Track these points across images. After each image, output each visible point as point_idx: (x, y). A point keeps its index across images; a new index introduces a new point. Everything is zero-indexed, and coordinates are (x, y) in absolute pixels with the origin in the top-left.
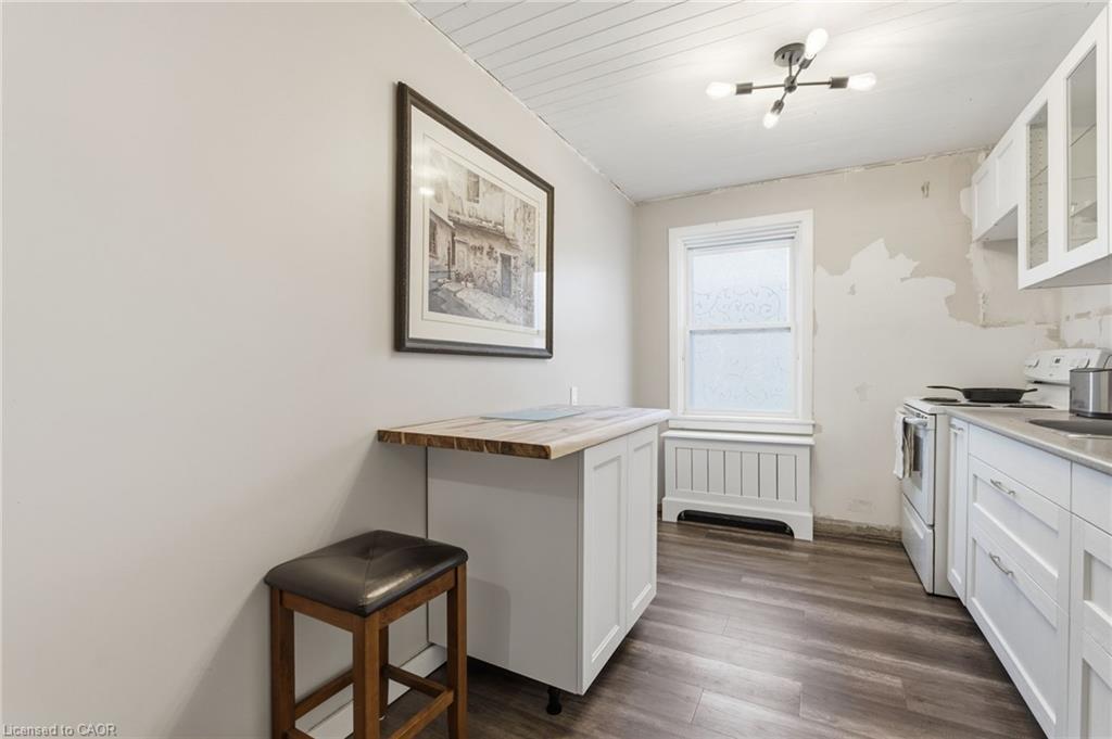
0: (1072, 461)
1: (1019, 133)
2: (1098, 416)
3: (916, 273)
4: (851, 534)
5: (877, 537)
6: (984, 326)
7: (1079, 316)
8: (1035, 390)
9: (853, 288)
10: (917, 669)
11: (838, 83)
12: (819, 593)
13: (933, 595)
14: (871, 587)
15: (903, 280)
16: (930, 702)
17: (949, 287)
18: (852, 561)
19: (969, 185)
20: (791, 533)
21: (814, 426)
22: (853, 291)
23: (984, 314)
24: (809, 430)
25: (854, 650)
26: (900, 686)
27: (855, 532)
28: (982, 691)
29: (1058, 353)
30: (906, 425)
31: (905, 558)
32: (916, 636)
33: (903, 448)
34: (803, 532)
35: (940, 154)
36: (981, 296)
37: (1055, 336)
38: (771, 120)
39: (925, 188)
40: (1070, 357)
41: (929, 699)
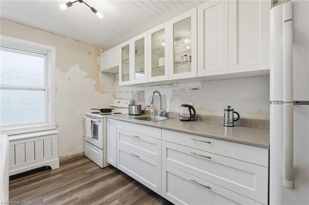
0: (161, 129)
2: (135, 115)
3: (87, 77)
4: (69, 160)
6: (102, 93)
7: (120, 92)
8: (114, 109)
9: (69, 78)
10: (117, 193)
11: (94, 10)
12: (76, 187)
13: (103, 168)
14: (89, 175)
15: (84, 78)
16: (127, 201)
17: (94, 82)
18: (77, 169)
19: (99, 56)
21: (56, 125)
22: (69, 79)
23: (102, 90)
24: (54, 127)
25: (101, 200)
26: (119, 202)
27: (71, 158)
29: (119, 100)
30: (92, 121)
31: (89, 160)
32: (110, 183)
33: (91, 129)
35: (93, 45)
36: (101, 85)
37: (114, 96)
39: (89, 53)
40: (122, 102)
41: (126, 200)
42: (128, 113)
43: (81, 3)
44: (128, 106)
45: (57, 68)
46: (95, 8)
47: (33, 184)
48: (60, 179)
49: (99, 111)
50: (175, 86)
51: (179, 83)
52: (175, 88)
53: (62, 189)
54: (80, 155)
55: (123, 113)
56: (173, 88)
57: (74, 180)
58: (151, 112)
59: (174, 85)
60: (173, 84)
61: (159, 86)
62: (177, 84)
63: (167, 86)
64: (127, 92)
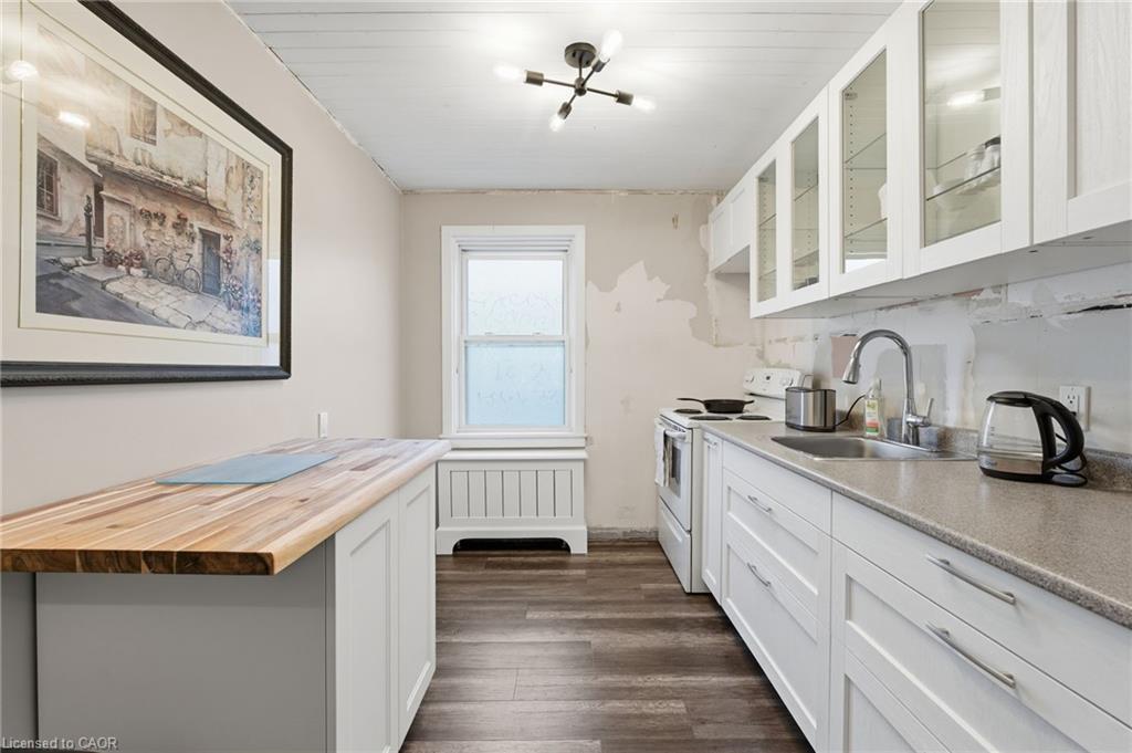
0: (832, 490)
1: (749, 183)
2: (807, 429)
3: (667, 297)
4: (619, 540)
5: (639, 540)
6: (716, 346)
7: (778, 341)
8: (752, 402)
9: (619, 304)
10: (694, 684)
11: (623, 99)
12: (601, 615)
13: (691, 594)
14: (643, 598)
15: (659, 300)
16: (711, 722)
17: (690, 310)
18: (622, 570)
19: (706, 222)
20: (567, 549)
21: (586, 438)
22: (618, 309)
23: (716, 336)
24: (582, 443)
25: (640, 679)
26: (684, 711)
27: (622, 537)
28: (743, 691)
29: (768, 372)
30: (665, 436)
31: (663, 558)
32: (687, 645)
33: (664, 459)
34: (579, 546)
35: (685, 192)
36: (714, 319)
37: (761, 355)
38: (557, 122)
39: (675, 220)
40: (777, 374)
41: (709, 718)
42: (784, 420)
43: (583, 97)
44: (784, 391)
45: (590, 282)
46: (625, 90)
47: (526, 572)
48: (579, 581)
49: (701, 407)
50: (988, 302)
51: (1007, 285)
52: (987, 309)
53: (570, 607)
54: (648, 536)
55: (774, 420)
56: (980, 311)
57: (604, 597)
58: (868, 420)
59: (983, 295)
60: (978, 291)
61: (915, 307)
62: (997, 288)
63: (950, 304)
64: (801, 339)
